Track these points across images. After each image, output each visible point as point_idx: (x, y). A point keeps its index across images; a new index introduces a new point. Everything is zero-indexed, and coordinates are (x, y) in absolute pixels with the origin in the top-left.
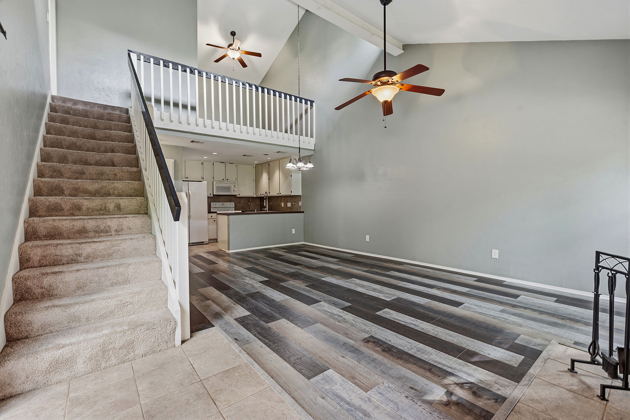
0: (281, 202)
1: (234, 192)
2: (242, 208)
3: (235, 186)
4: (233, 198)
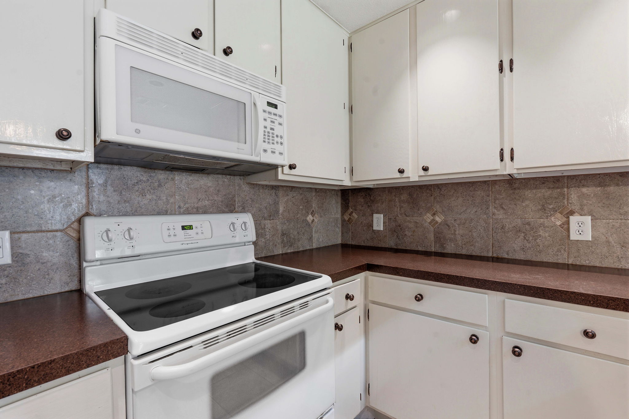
2: (283, 241)
3: (276, 106)
4: (246, 188)
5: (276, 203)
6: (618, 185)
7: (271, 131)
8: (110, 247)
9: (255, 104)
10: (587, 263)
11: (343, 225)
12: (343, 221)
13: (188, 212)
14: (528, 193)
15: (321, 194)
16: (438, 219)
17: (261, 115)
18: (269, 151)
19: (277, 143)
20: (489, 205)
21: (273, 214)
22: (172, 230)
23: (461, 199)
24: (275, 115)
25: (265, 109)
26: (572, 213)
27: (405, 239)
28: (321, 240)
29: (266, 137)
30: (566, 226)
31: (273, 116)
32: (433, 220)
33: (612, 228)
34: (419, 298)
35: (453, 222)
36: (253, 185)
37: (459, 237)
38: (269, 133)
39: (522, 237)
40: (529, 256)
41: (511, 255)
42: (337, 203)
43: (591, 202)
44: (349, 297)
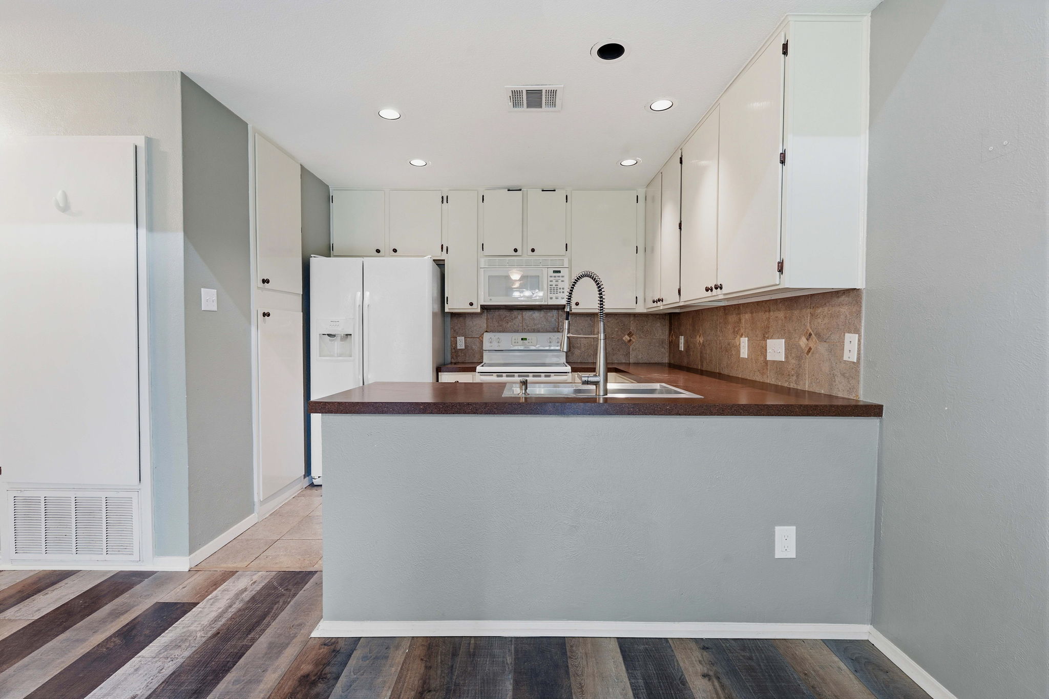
0: (737, 333)
1: (554, 296)
3: (559, 272)
5: (591, 327)
7: (555, 287)
8: (491, 345)
11: (669, 346)
12: (670, 342)
15: (641, 319)
18: (554, 298)
19: (560, 292)
22: (516, 339)
24: (559, 276)
25: (552, 275)
26: (742, 335)
27: (690, 358)
28: (641, 356)
29: (552, 291)
30: (740, 346)
31: (557, 278)
33: (753, 347)
37: (707, 356)
39: (727, 356)
40: (729, 371)
41: (723, 370)
43: (748, 326)
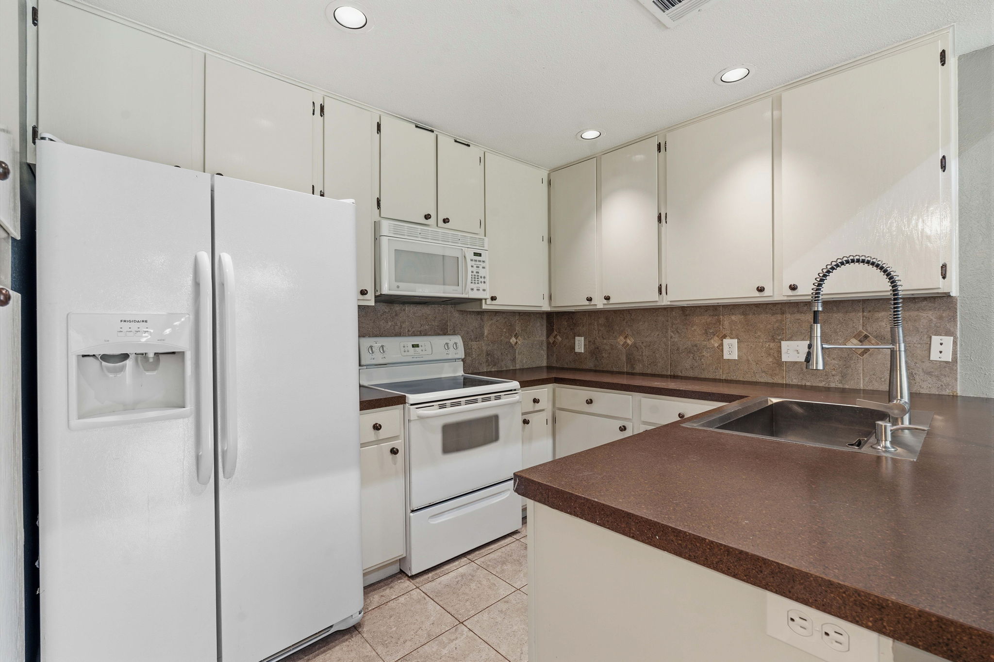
1: (475, 286)
2: (487, 361)
3: (480, 255)
4: (456, 315)
5: (481, 327)
6: (754, 314)
7: (476, 274)
8: (373, 357)
9: (465, 257)
10: (734, 378)
11: (548, 348)
12: (548, 343)
13: (414, 335)
14: (696, 320)
15: (525, 318)
16: (629, 342)
17: (469, 263)
18: (475, 289)
19: (481, 282)
20: (667, 329)
21: (479, 337)
22: (406, 347)
23: (646, 324)
24: (480, 261)
25: (472, 258)
26: (725, 337)
27: (602, 360)
28: (525, 361)
29: (473, 279)
30: (721, 348)
31: (478, 263)
32: (625, 342)
33: (751, 349)
34: (590, 402)
35: (641, 344)
36: (462, 312)
37: (645, 358)
38: (475, 275)
39: (691, 358)
40: (696, 373)
41: (683, 373)
42: (542, 325)
43: (737, 328)
44: (536, 401)
